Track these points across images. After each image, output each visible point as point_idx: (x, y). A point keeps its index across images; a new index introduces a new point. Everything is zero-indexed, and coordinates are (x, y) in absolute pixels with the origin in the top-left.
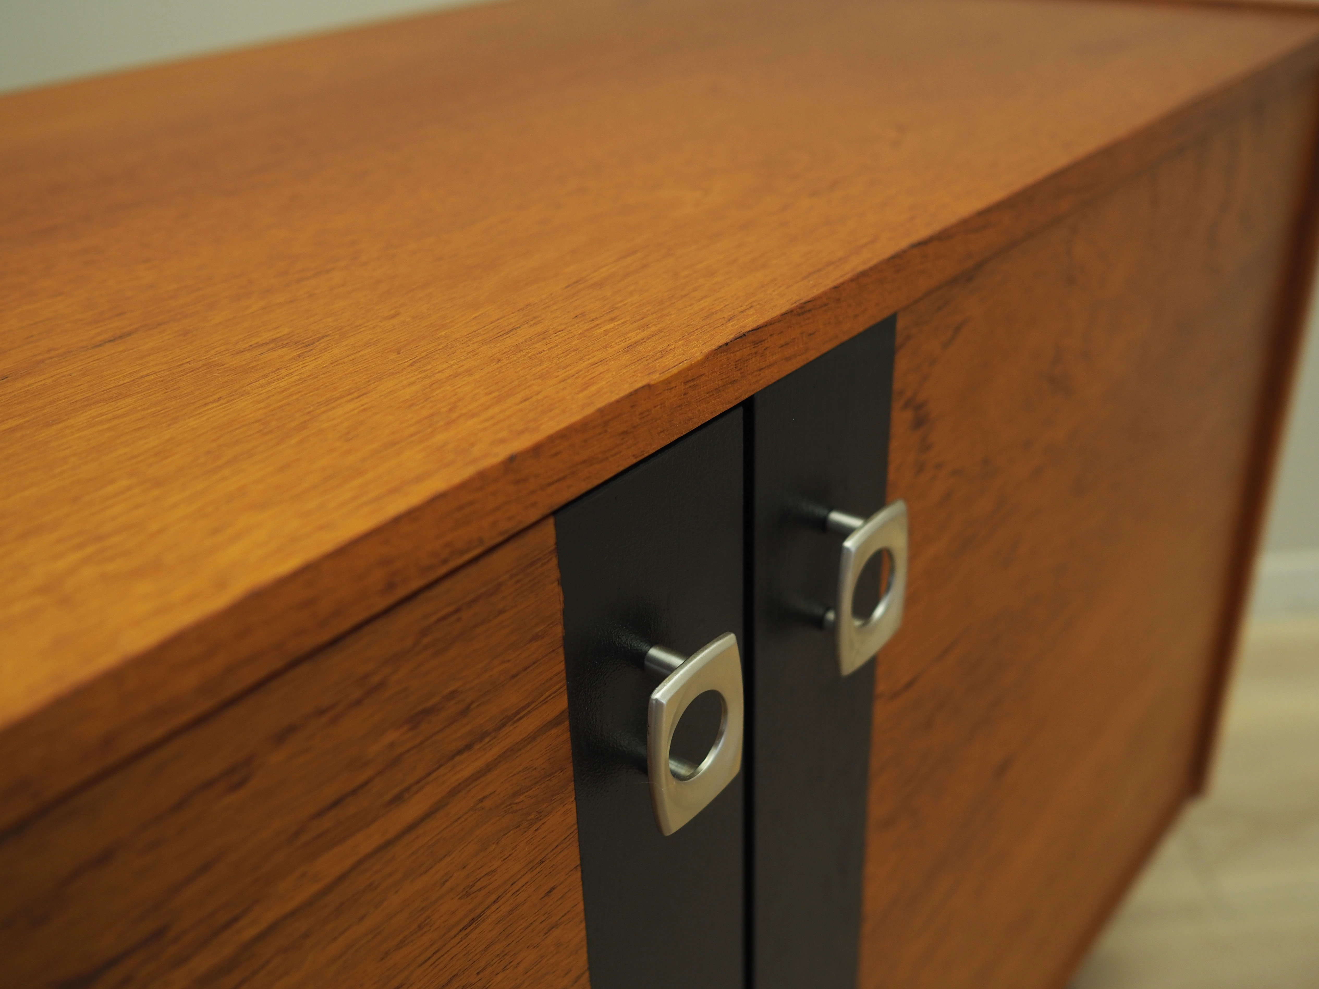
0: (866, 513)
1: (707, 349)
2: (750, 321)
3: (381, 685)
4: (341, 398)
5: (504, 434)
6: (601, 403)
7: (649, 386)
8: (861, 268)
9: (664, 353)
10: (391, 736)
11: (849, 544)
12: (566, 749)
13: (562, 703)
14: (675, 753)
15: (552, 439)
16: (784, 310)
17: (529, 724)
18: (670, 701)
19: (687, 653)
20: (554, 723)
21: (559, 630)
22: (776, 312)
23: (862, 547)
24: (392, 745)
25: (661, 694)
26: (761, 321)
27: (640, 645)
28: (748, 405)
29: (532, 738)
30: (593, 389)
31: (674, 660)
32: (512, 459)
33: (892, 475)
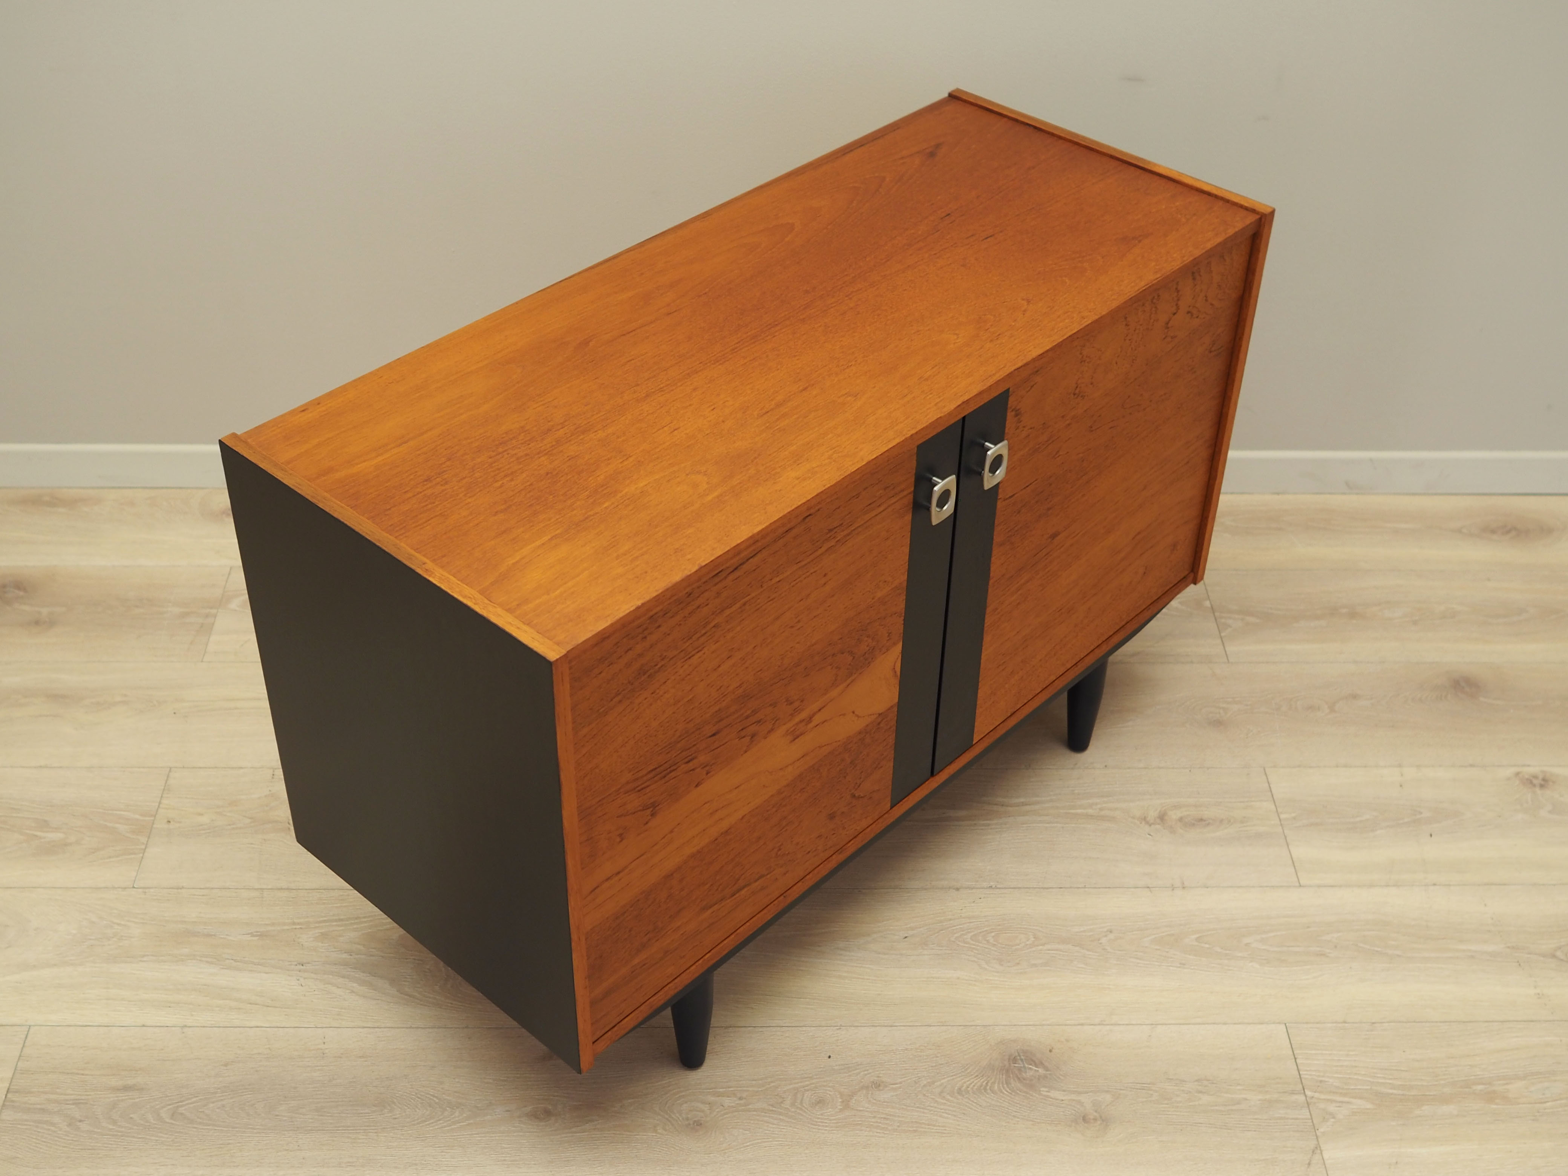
0: (995, 444)
1: (955, 406)
2: (966, 398)
3: (881, 481)
4: (870, 414)
5: (909, 429)
6: (930, 421)
7: (940, 417)
8: (999, 379)
9: (944, 407)
10: (881, 492)
11: (989, 453)
12: (912, 501)
13: (912, 489)
14: (938, 506)
15: (919, 431)
16: (975, 394)
17: (905, 493)
18: (938, 491)
19: (943, 479)
20: (910, 493)
21: (914, 471)
22: (974, 394)
23: (992, 454)
24: (881, 494)
25: (936, 488)
26: (969, 398)
27: (931, 476)
28: (964, 418)
29: (905, 496)
30: (928, 417)
31: (939, 481)
32: (912, 435)
33: (1007, 431)
